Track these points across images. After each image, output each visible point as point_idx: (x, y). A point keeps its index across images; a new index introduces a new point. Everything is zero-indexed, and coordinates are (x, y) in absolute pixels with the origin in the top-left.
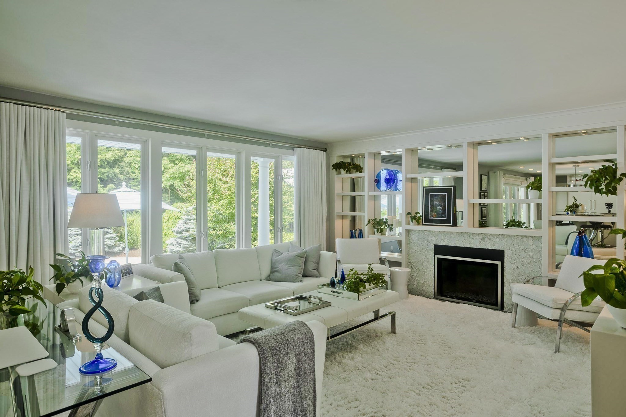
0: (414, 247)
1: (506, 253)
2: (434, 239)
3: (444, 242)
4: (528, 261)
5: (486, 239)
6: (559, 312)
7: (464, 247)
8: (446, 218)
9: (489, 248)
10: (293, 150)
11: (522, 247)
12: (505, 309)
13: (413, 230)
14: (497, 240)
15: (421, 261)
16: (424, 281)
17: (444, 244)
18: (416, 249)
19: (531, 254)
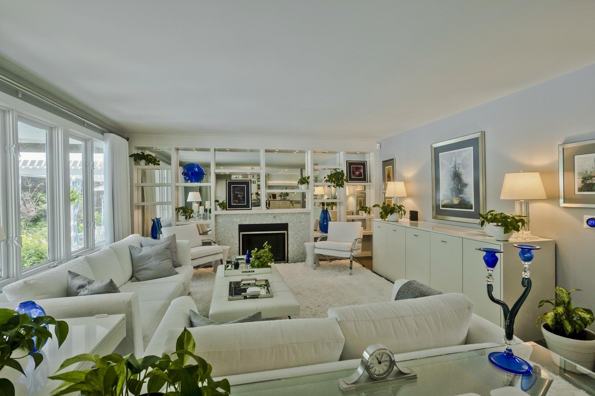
0: (221, 228)
1: (289, 225)
2: (238, 220)
3: (246, 221)
4: (302, 228)
5: (276, 217)
6: (350, 252)
7: (262, 224)
8: (246, 204)
9: (279, 223)
10: (103, 135)
11: (298, 220)
12: (289, 261)
13: (219, 215)
14: (284, 217)
15: (228, 238)
16: (231, 254)
17: (247, 223)
18: (223, 230)
19: (303, 224)
